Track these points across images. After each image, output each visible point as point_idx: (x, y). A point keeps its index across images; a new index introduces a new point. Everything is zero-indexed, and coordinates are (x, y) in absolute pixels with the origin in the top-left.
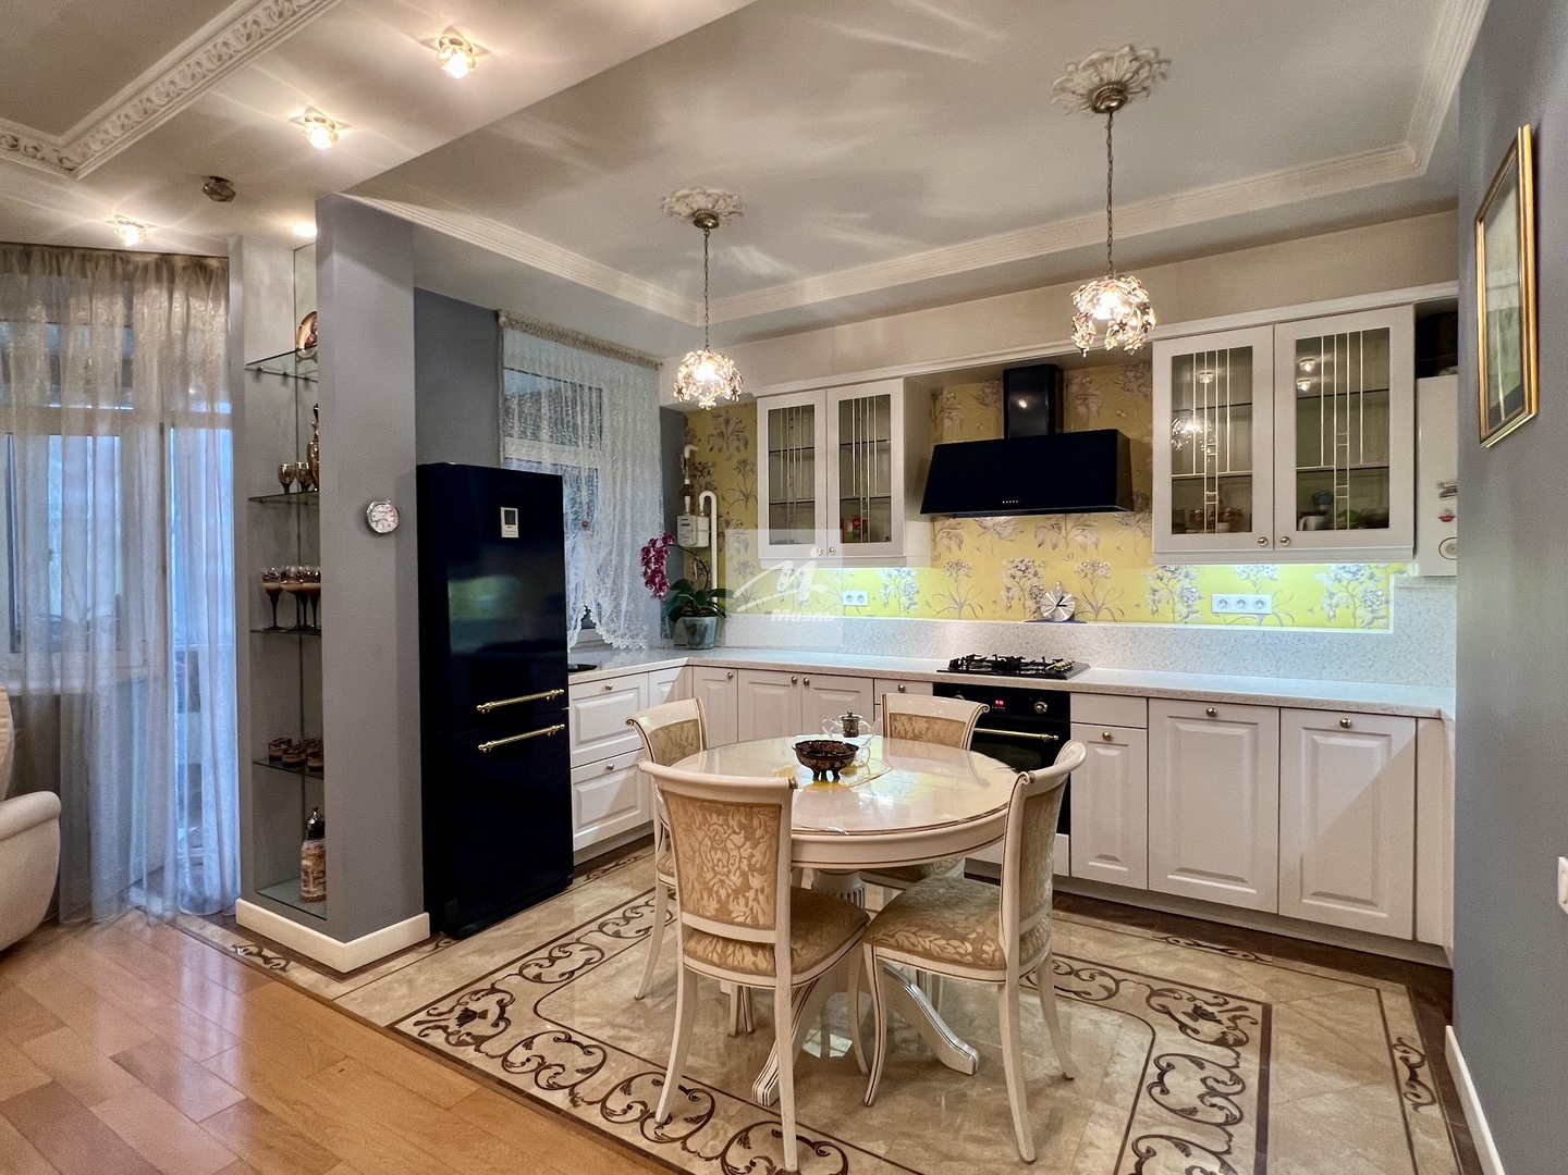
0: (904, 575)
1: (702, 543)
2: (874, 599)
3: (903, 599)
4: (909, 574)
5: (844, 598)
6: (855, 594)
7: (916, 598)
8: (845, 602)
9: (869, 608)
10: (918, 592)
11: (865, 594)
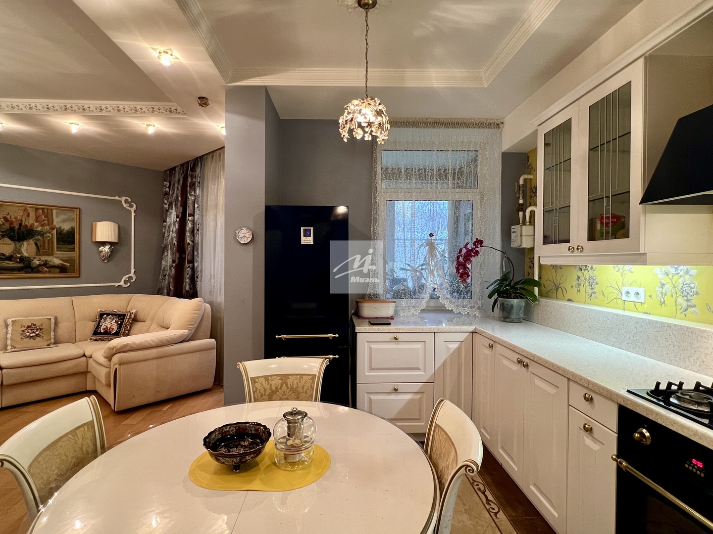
0: (681, 273)
1: (526, 244)
2: (650, 296)
3: (680, 300)
4: (687, 272)
5: (624, 293)
6: (633, 291)
7: (695, 300)
8: (624, 298)
9: (646, 306)
10: (697, 293)
11: (641, 291)
